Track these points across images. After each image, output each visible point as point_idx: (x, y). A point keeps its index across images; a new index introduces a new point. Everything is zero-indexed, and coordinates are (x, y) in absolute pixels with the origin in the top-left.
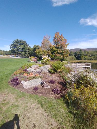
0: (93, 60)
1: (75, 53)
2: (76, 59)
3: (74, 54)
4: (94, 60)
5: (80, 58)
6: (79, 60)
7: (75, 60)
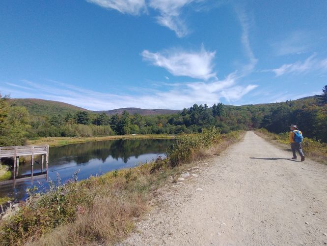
0: (145, 134)
1: (113, 118)
2: (113, 132)
3: (110, 121)
4: (148, 133)
5: (123, 130)
6: (120, 134)
7: (110, 134)
